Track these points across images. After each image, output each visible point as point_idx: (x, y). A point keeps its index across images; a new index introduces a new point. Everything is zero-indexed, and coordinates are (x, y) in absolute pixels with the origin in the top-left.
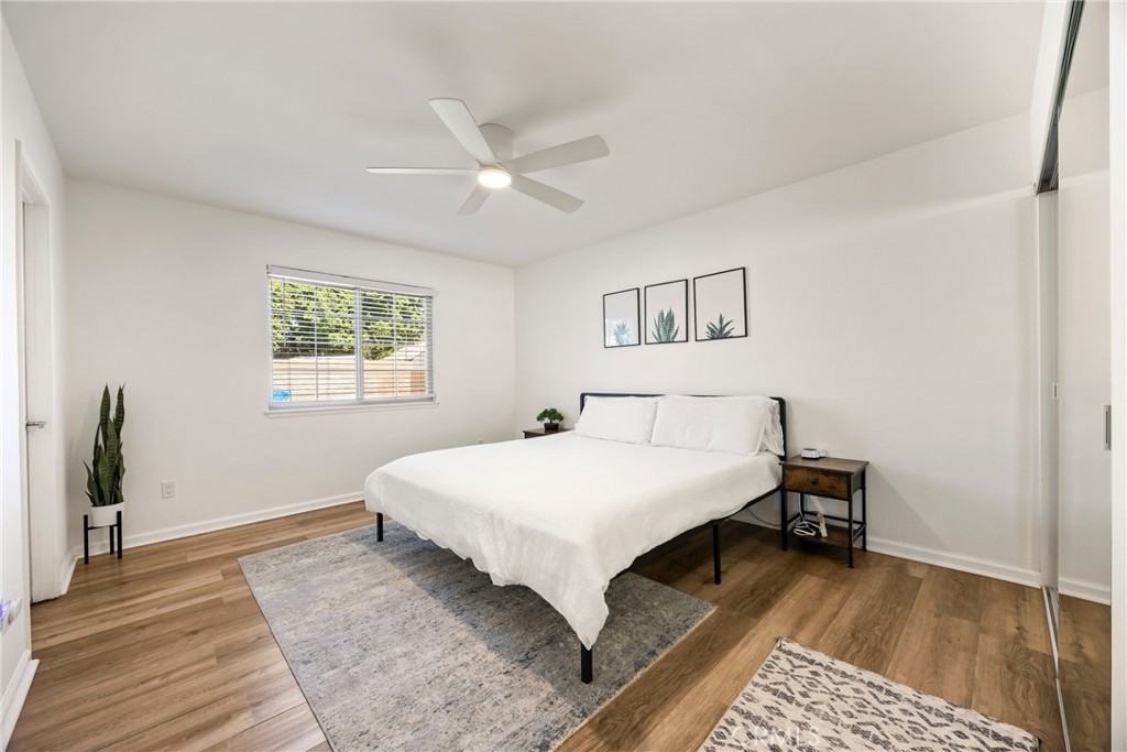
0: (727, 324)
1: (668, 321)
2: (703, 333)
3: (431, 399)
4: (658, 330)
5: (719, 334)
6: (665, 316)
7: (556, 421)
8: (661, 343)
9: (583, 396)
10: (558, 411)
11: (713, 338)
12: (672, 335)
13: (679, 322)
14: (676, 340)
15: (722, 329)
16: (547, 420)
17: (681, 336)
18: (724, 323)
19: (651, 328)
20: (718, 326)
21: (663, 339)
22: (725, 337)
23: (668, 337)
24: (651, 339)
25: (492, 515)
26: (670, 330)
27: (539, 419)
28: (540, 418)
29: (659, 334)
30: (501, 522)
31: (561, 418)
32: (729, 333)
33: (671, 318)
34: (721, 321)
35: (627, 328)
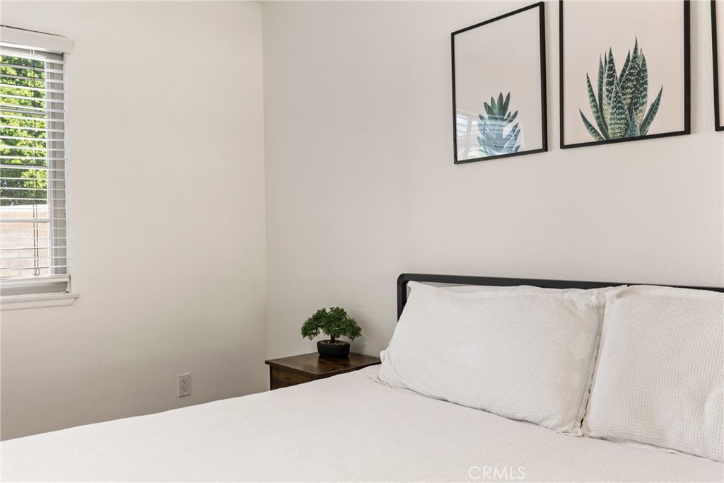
1: (627, 81)
3: (62, 287)
4: (599, 110)
6: (618, 72)
7: (343, 338)
8: (608, 141)
9: (403, 281)
10: (350, 315)
13: (663, 78)
14: (651, 130)
16: (323, 336)
19: (579, 103)
21: (614, 130)
23: (629, 125)
26: (634, 106)
28: (308, 330)
29: (601, 118)
31: (355, 331)
33: (636, 72)
35: (512, 110)
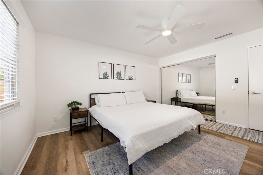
1: (120, 74)
2: (128, 78)
5: (130, 79)
11: (129, 80)
15: (131, 78)
16: (73, 106)
17: (123, 78)
19: (115, 75)
21: (119, 78)
24: (115, 78)
26: (120, 76)
29: (117, 77)
31: (80, 104)
32: (132, 79)
34: (131, 76)
35: (108, 74)
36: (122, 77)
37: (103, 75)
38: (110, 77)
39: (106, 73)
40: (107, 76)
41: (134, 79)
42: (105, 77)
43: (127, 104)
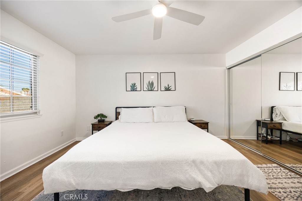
0: (170, 87)
1: (151, 84)
2: (163, 89)
4: (148, 87)
5: (168, 89)
7: (103, 118)
8: (149, 91)
9: (116, 108)
11: (166, 90)
12: (153, 89)
13: (155, 85)
15: (169, 88)
16: (99, 118)
17: (156, 89)
18: (169, 87)
19: (146, 85)
20: (167, 87)
21: (150, 89)
22: (170, 90)
24: (145, 89)
25: (194, 162)
26: (152, 87)
27: (95, 118)
30: (202, 163)
31: (106, 117)
32: (170, 89)
34: (168, 86)
35: (136, 85)
36: (155, 87)
37: (131, 86)
38: (139, 89)
39: (133, 85)
40: (135, 88)
41: (173, 89)
42: (133, 88)
43: (154, 121)
